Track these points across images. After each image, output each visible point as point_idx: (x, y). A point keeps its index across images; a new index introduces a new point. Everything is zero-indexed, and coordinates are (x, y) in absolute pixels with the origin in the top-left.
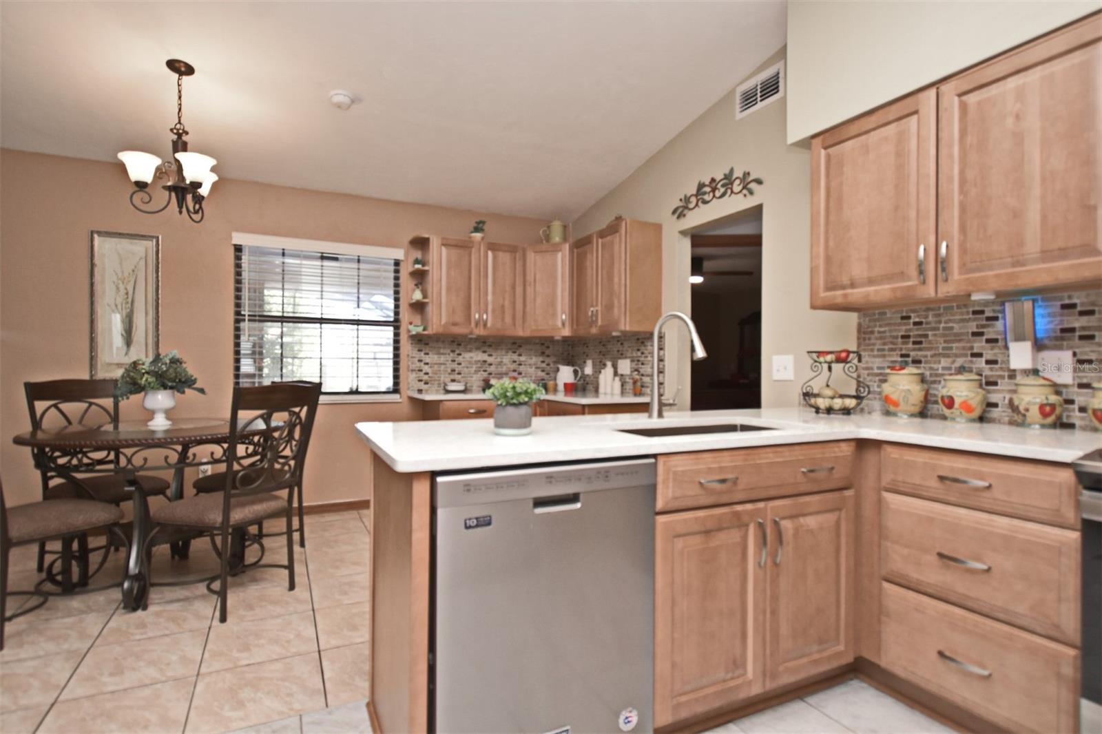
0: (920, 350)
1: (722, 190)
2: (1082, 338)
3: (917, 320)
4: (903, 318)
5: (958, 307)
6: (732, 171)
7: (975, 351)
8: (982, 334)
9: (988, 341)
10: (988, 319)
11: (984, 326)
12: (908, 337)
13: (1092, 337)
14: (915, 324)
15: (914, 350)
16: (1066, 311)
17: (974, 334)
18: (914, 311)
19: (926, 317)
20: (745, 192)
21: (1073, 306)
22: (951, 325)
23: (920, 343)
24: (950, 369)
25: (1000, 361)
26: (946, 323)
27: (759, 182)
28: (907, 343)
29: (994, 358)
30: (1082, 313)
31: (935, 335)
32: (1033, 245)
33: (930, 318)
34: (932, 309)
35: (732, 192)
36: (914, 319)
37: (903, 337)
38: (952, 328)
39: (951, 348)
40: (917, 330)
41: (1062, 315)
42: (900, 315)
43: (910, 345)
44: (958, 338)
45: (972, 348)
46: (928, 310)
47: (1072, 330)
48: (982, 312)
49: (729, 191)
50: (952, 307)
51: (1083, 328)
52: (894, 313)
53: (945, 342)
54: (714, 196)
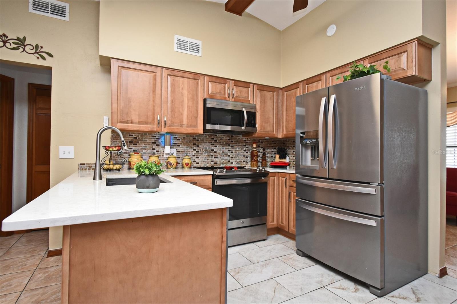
0: (136, 147)
1: (14, 46)
2: (178, 146)
3: (135, 137)
4: (130, 135)
5: (149, 134)
6: (24, 38)
7: (153, 148)
8: (155, 143)
9: (157, 145)
10: (157, 139)
11: (156, 141)
12: (132, 142)
13: (180, 146)
14: (134, 138)
15: (134, 147)
16: (175, 139)
17: (153, 143)
18: (134, 134)
19: (138, 136)
20: (36, 55)
21: (176, 138)
22: (146, 139)
23: (136, 144)
24: (145, 153)
25: (160, 151)
26: (145, 139)
27: (51, 55)
28: (132, 144)
29: (158, 150)
30: (178, 140)
31: (141, 142)
32: (185, 123)
33: (140, 137)
34: (140, 134)
35: (24, 50)
36: (134, 136)
37: (130, 142)
38: (147, 140)
39: (146, 147)
40: (135, 140)
41: (174, 140)
42: (129, 134)
43: (133, 145)
44: (149, 144)
45: (152, 147)
46: (139, 134)
47: (176, 144)
48: (155, 137)
49: (21, 49)
50: (147, 134)
51: (178, 143)
52: (127, 133)
53: (144, 144)
54: (4, 45)
